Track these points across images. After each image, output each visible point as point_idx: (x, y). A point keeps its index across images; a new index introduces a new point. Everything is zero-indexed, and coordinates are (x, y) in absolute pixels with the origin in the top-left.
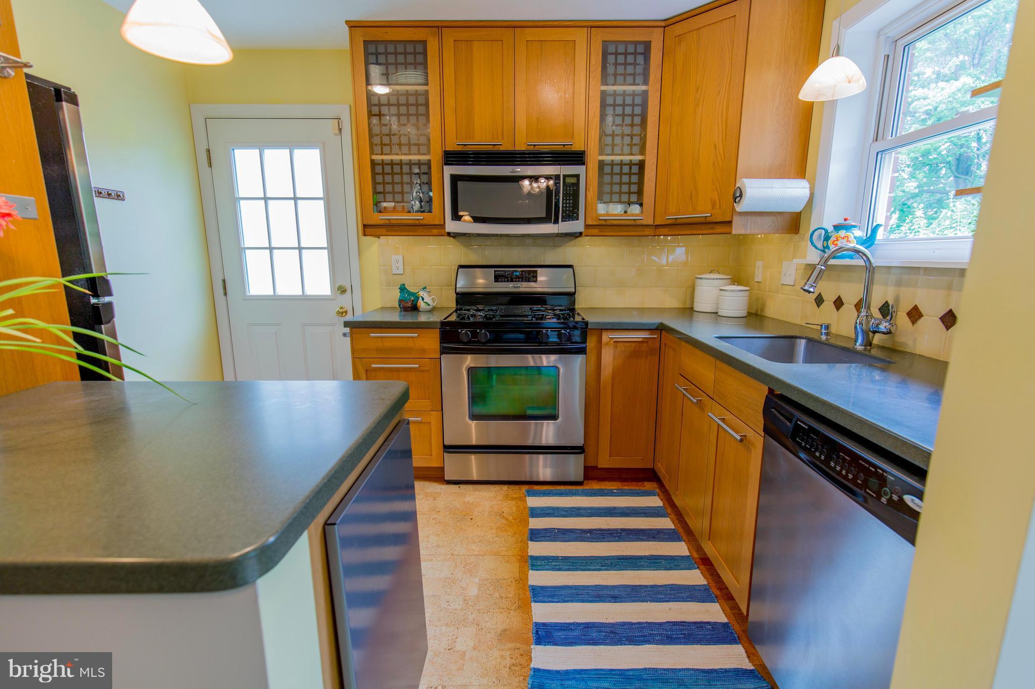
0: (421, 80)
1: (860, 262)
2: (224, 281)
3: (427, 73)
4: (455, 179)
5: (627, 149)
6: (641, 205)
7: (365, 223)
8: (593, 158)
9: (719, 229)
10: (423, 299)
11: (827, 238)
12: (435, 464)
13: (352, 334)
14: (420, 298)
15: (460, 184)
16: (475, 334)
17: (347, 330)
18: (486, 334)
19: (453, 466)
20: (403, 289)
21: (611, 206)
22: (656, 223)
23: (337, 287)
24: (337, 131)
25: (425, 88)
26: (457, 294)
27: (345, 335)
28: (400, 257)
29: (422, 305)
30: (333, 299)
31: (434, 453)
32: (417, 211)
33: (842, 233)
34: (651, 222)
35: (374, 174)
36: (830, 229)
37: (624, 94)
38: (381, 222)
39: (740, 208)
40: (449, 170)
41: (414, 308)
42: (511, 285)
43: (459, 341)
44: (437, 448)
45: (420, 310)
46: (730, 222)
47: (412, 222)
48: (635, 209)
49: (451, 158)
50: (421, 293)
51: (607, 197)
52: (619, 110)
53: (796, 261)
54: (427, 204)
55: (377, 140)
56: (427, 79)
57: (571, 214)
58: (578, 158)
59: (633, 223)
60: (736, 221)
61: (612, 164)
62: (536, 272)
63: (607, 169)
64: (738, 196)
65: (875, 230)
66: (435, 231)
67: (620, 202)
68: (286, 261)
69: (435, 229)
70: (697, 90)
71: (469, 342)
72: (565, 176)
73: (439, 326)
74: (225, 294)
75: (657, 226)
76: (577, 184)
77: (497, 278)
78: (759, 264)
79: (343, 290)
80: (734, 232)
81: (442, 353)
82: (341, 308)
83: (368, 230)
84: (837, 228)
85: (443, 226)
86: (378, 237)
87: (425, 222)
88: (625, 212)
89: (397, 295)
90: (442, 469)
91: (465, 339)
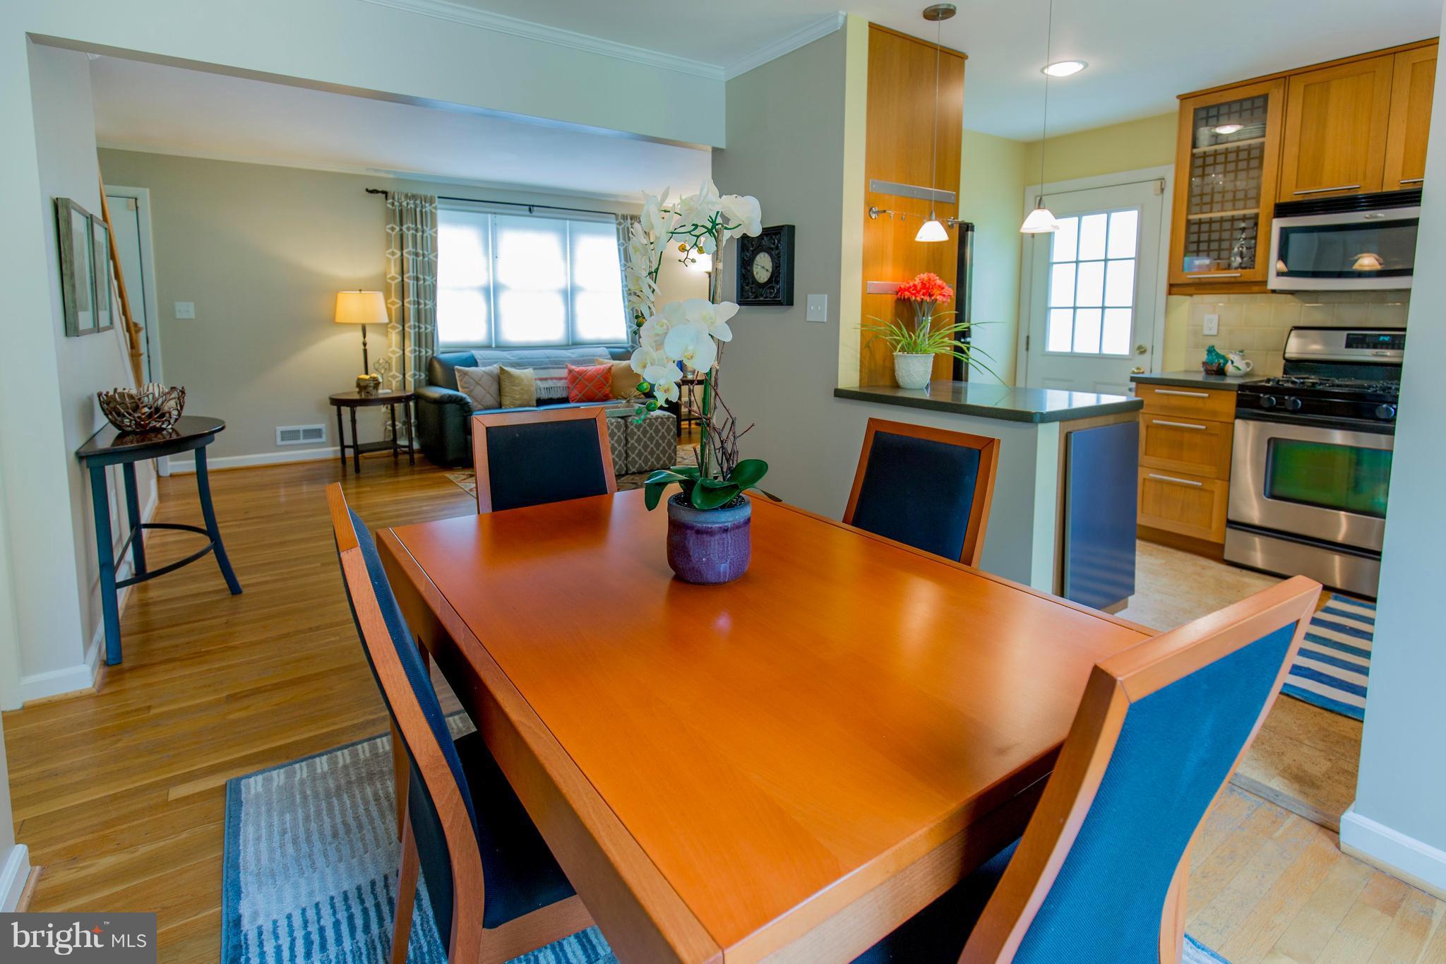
0: (1258, 133)
2: (1028, 337)
3: (1265, 124)
4: (1285, 233)
7: (1172, 282)
10: (1232, 362)
12: (1213, 538)
13: (1137, 388)
14: (1230, 362)
15: (1291, 237)
16: (1281, 402)
17: (1133, 385)
18: (1296, 401)
19: (1234, 543)
20: (1211, 351)
23: (1137, 347)
24: (1159, 192)
25: (1261, 140)
26: (1286, 360)
27: (1130, 390)
28: (1215, 318)
29: (1230, 368)
30: (1130, 359)
31: (1214, 526)
32: (1236, 268)
35: (1188, 232)
38: (1190, 281)
40: (1277, 224)
41: (1221, 372)
43: (1261, 408)
44: (1217, 522)
45: (1228, 374)
47: (1227, 280)
49: (1283, 210)
50: (1231, 356)
54: (1249, 262)
55: (1196, 200)
56: (1264, 131)
66: (1256, 289)
68: (1089, 320)
69: (1257, 286)
71: (1271, 409)
73: (1236, 388)
74: (1027, 349)
77: (1349, 345)
79: (1142, 351)
81: (1237, 417)
82: (1138, 369)
83: (1174, 290)
85: (1265, 283)
86: (1191, 295)
87: (1243, 279)
89: (1204, 357)
90: (1221, 547)
91: (1266, 405)
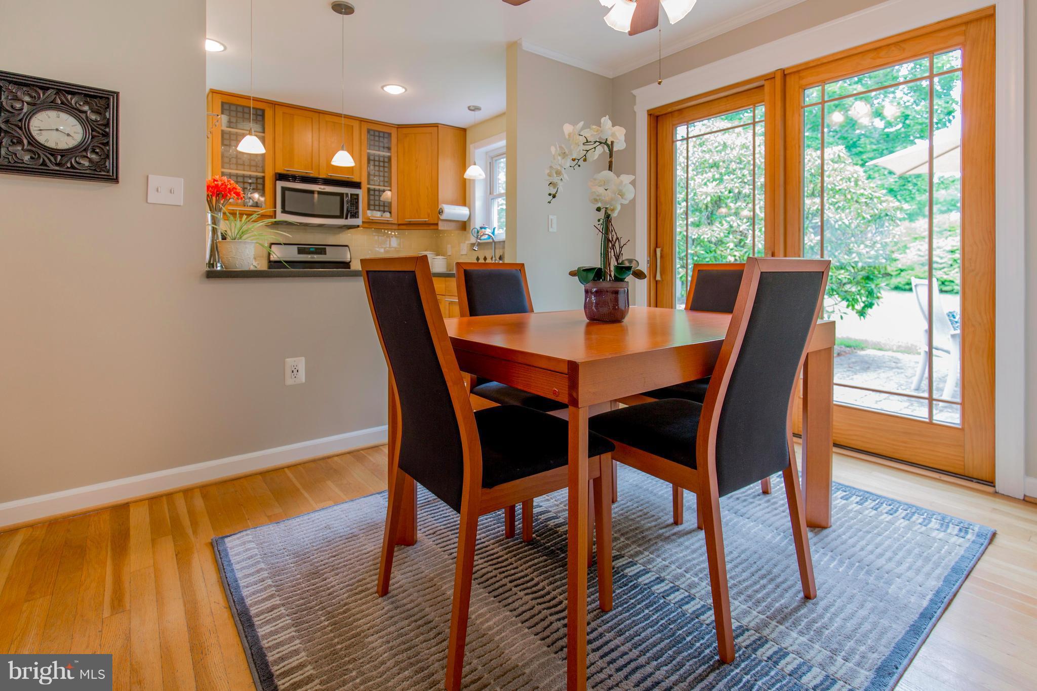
0: (260, 130)
1: (491, 240)
3: (264, 126)
4: (284, 189)
5: (382, 184)
6: (390, 213)
8: (365, 186)
9: (432, 227)
11: (478, 232)
15: (287, 193)
21: (375, 212)
22: (400, 223)
25: (262, 134)
26: (270, 262)
32: (251, 206)
33: (483, 230)
34: (396, 222)
36: (479, 228)
37: (379, 156)
39: (442, 217)
40: (281, 184)
42: (309, 256)
46: (437, 224)
48: (387, 215)
49: (281, 177)
51: (372, 207)
52: (377, 163)
53: (467, 242)
55: (227, 161)
56: (264, 129)
57: (355, 215)
58: (357, 185)
59: (386, 222)
60: (440, 223)
61: (374, 190)
62: (325, 248)
63: (372, 193)
64: (441, 212)
65: (494, 229)
66: (267, 220)
67: (379, 210)
70: (416, 161)
72: (351, 194)
75: (399, 225)
76: (358, 199)
77: (300, 251)
78: (449, 246)
80: (439, 228)
84: (481, 228)
85: (273, 217)
88: (382, 216)
